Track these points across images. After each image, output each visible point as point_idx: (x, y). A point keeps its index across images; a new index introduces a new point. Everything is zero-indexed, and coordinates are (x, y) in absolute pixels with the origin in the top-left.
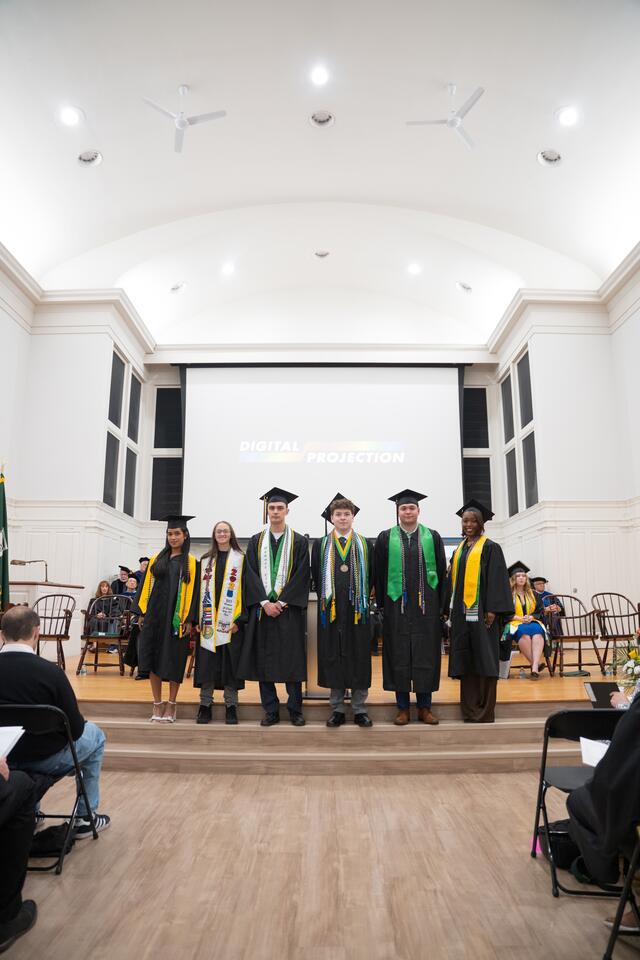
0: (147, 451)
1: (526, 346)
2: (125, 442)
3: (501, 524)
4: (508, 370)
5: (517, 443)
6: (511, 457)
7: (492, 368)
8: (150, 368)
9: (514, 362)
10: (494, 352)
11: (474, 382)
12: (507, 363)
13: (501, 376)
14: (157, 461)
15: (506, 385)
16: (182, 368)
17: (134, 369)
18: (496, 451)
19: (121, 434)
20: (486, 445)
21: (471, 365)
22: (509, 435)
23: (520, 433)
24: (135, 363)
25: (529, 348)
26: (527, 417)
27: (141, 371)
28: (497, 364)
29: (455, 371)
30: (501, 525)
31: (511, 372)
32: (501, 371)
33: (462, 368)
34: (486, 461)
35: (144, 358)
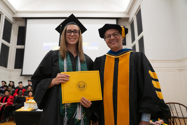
0: (14, 46)
1: (140, 6)
2: (1, 41)
4: (133, 18)
6: (134, 48)
7: (127, 19)
9: (135, 15)
10: (128, 14)
14: (17, 50)
15: (132, 24)
16: (26, 19)
18: (129, 46)
20: (125, 44)
21: (120, 18)
26: (140, 31)
27: (12, 20)
28: (129, 18)
29: (115, 20)
31: (134, 19)
32: (130, 20)
33: (117, 19)
35: (12, 15)
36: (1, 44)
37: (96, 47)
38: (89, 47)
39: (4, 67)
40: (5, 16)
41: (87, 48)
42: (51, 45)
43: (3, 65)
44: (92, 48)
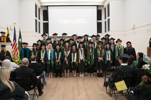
0: (42, 21)
1: (109, 3)
2: (38, 20)
4: (106, 7)
5: (107, 20)
6: (105, 22)
7: (103, 6)
8: (41, 6)
10: (103, 3)
11: (99, 9)
12: (106, 5)
13: (104, 7)
14: (44, 23)
15: (105, 9)
16: (47, 6)
18: (103, 21)
19: (37, 19)
20: (101, 20)
21: (99, 5)
22: (105, 18)
23: (107, 18)
24: (39, 6)
25: (110, 3)
26: (109, 16)
27: (40, 7)
28: (104, 5)
29: (96, 7)
30: (103, 34)
32: (105, 7)
33: (97, 6)
34: (101, 23)
35: (40, 5)
40: (39, 7)
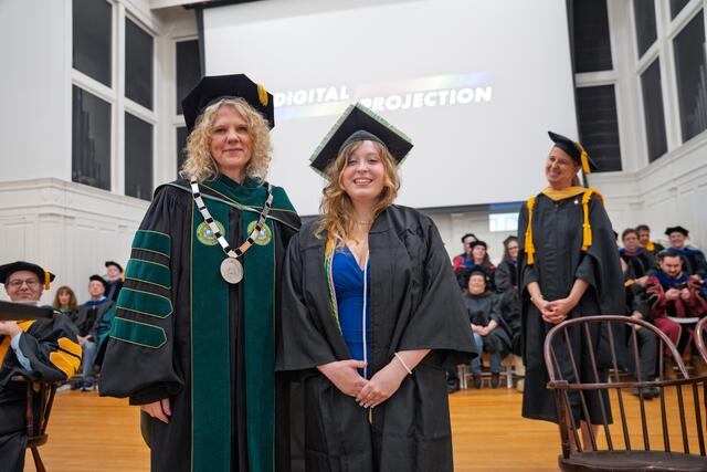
0: (166, 120)
2: (120, 105)
3: (636, 175)
5: (663, 49)
17: (127, 10)
20: (609, 66)
30: (637, 177)
34: (610, 89)
36: (123, 114)
37: (485, 90)
38: (454, 92)
39: (142, 198)
41: (448, 97)
42: (304, 99)
43: (139, 194)
44: (465, 96)
